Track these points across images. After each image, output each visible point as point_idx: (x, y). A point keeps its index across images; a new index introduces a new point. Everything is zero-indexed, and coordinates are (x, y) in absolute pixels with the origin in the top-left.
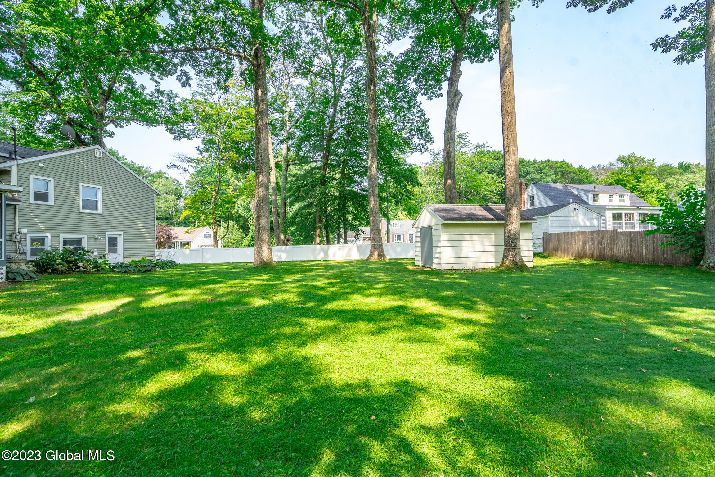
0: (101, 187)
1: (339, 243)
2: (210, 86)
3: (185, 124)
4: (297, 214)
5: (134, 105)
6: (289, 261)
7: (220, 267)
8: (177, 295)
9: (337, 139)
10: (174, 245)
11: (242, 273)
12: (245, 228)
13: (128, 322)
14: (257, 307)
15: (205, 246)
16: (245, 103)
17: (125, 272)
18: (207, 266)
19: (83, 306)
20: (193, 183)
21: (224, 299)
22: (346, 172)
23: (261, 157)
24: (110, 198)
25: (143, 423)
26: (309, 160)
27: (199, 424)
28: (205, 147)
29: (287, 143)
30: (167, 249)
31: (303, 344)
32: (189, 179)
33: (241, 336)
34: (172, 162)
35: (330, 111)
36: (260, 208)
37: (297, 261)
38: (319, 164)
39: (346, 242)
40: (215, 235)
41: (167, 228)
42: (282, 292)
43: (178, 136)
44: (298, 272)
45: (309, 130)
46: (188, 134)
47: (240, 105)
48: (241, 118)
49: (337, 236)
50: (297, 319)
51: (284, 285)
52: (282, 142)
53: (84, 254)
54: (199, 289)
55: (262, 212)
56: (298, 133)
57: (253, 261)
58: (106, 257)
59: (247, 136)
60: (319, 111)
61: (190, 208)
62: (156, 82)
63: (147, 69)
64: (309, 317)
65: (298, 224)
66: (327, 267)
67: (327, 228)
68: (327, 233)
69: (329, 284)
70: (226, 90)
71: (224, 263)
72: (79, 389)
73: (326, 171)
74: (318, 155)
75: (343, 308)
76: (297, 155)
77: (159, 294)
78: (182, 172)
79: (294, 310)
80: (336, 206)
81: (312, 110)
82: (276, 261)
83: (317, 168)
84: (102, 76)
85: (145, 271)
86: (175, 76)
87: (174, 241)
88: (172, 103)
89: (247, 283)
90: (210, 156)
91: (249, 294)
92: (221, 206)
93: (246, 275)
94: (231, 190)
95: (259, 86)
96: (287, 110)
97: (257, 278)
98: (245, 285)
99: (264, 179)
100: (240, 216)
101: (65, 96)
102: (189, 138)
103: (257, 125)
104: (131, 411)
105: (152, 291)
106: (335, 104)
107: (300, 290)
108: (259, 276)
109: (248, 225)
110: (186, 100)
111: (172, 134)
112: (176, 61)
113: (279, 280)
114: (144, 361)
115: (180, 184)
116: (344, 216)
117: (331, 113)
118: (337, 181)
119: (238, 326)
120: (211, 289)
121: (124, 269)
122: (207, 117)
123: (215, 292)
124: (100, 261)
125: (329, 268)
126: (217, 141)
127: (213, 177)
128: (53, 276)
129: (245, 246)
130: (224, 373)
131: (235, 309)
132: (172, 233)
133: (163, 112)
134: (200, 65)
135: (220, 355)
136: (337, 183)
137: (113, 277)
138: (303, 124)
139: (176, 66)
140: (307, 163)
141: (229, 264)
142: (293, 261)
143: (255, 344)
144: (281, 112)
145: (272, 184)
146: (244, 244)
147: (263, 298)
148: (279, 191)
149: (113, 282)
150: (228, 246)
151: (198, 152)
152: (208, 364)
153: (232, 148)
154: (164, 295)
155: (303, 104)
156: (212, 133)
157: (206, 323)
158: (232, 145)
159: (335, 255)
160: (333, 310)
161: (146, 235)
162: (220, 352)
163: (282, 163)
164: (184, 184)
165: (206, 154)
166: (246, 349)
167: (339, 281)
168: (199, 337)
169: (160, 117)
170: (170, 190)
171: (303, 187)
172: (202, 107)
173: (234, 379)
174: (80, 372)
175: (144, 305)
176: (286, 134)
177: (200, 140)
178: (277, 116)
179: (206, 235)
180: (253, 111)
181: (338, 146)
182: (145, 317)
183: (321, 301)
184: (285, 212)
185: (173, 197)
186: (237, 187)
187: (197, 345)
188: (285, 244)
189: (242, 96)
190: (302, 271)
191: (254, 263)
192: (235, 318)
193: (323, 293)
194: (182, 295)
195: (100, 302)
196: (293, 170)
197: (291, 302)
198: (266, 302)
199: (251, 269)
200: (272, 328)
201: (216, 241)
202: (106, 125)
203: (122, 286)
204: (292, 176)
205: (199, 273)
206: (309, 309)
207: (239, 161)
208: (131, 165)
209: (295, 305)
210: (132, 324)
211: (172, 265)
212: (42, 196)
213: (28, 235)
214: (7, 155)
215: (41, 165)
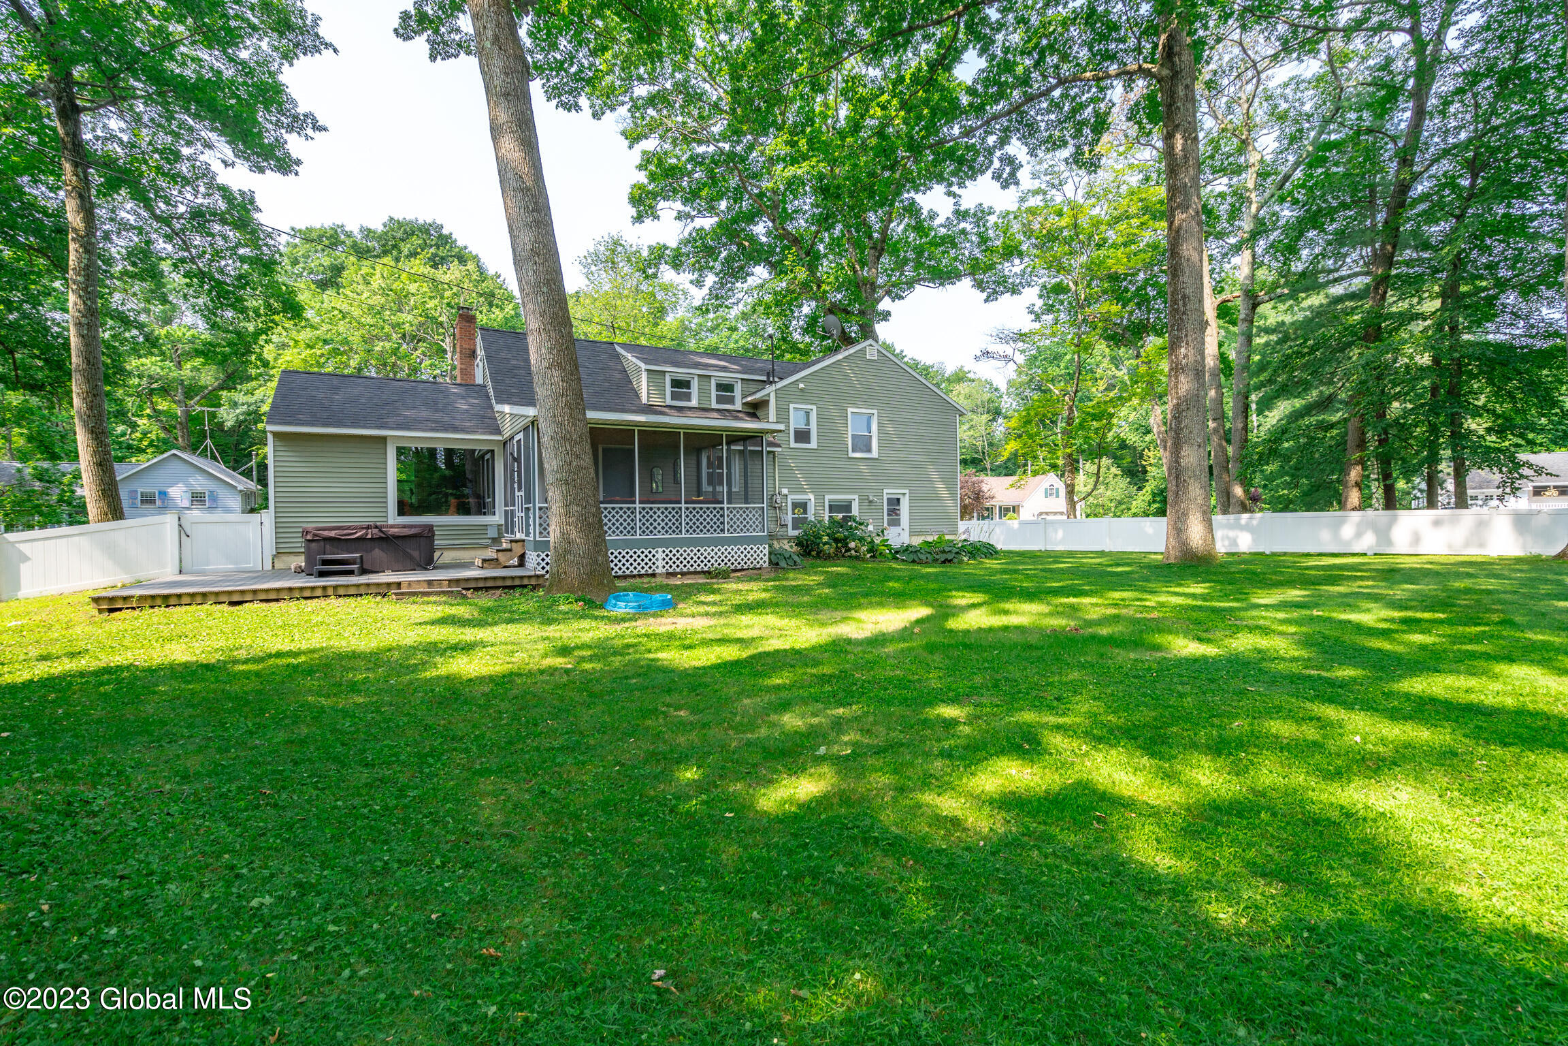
0: (875, 412)
1: (1432, 504)
2: (1056, 169)
3: (1006, 264)
4: (1284, 432)
5: (919, 251)
6: (1262, 554)
7: (1085, 560)
8: (1006, 612)
9: (1424, 197)
10: (986, 514)
11: (1136, 576)
12: (1136, 474)
13: (931, 653)
14: (1187, 659)
15: (1047, 514)
16: (1134, 180)
17: (914, 561)
18: (1057, 556)
19: (862, 615)
20: (1021, 384)
21: (1104, 631)
22: (1464, 289)
23: (1184, 297)
24: (890, 428)
25: (982, 843)
26: (1322, 279)
27: (1088, 885)
28: (1045, 305)
29: (1253, 248)
30: (975, 521)
31: (1338, 776)
32: (1013, 376)
33: (1155, 719)
34: (983, 347)
35: (1402, 118)
36: (1180, 422)
37: (1285, 554)
38: (1359, 283)
39: (1462, 501)
40: (1071, 490)
41: (975, 479)
42: (1251, 629)
43: (995, 292)
44: (1290, 583)
45: (1323, 195)
46: (1013, 284)
47: (1124, 188)
48: (1127, 218)
49: (1424, 486)
50: (1308, 705)
51: (1254, 613)
52: (1237, 249)
53: (856, 528)
54: (1048, 604)
55: (1186, 432)
56: (1287, 213)
57: (1163, 549)
58: (886, 532)
59: (1142, 256)
60: (1358, 132)
61: (1020, 436)
62: (954, 195)
63: (940, 179)
64: (1349, 706)
65: (1286, 458)
66: (1392, 574)
67: (1385, 462)
68: (1386, 476)
69: (1404, 621)
70: (1093, 166)
71: (1092, 552)
72: (879, 751)
73: (1383, 298)
74: (1355, 257)
75: (1473, 698)
76: (1284, 273)
77: (974, 606)
78: (1001, 364)
79: (1294, 679)
80: (1421, 396)
81: (1333, 137)
82: (1223, 550)
83: (1353, 296)
84: (872, 217)
85: (944, 562)
86: (989, 173)
87: (987, 505)
88: (982, 229)
89: (1152, 600)
90: (1056, 321)
91: (1160, 626)
92: (1082, 426)
93: (1147, 580)
94: (1101, 388)
95: (1177, 126)
96: (1252, 161)
97: (1177, 590)
98: (1147, 603)
99: (1191, 353)
100: (1123, 445)
101: (825, 268)
102: (1014, 291)
103: (1171, 224)
104: (959, 813)
105: (962, 599)
106: (1419, 95)
107: (1304, 629)
108: (1181, 585)
109: (1144, 467)
110: (1008, 213)
111: (983, 290)
112: (991, 140)
113: (1237, 600)
114: (967, 730)
115: (996, 390)
116: (1455, 421)
117: (1403, 126)
118: (1429, 322)
119: (1144, 695)
120: (1073, 608)
121: (911, 555)
122: (1052, 237)
123: (1081, 614)
124: (877, 540)
125: (1398, 576)
126: (1071, 284)
127: (1062, 365)
128: (819, 562)
129: (1135, 515)
130: (1126, 793)
131: (1132, 656)
132: (985, 488)
133: (967, 253)
134: (1038, 130)
135: (1113, 752)
136: (1426, 329)
137: (898, 570)
138: (1303, 186)
139: (990, 152)
140: (1316, 287)
141: (1102, 554)
142: (1274, 554)
143: (1194, 746)
144: (1233, 172)
145: (1210, 362)
146: (1134, 510)
147: (1200, 640)
148: (1227, 376)
149: (898, 579)
150: (1096, 515)
151: (1033, 317)
152: (1088, 764)
153: (1105, 292)
154: (983, 609)
155: (1300, 131)
156: (1061, 269)
157: (1071, 677)
158: (1106, 285)
159: (1417, 539)
160: (1433, 700)
161: (944, 493)
162: (1111, 746)
163: (1240, 304)
164: (1003, 387)
165: (1049, 318)
166: (1173, 752)
167: (1442, 616)
168: (1058, 704)
169: (962, 262)
170: (979, 402)
171: (1303, 356)
172: (1039, 219)
173: (1154, 813)
174: (875, 724)
175: (952, 624)
176: (1247, 225)
177: (1036, 290)
178: (1221, 185)
179: (1051, 492)
180: (1160, 192)
181: (1430, 217)
182: (956, 646)
183: (1382, 668)
184: (1246, 429)
185: (985, 417)
186: (1113, 381)
187: (1061, 720)
188: (1244, 509)
189: (1130, 166)
190: (1303, 580)
191: (1166, 554)
192: (1134, 677)
193: (1387, 646)
194: (1016, 612)
195: (884, 611)
196: (1270, 314)
197: (1283, 659)
198: (1210, 650)
199: (1157, 567)
200: (1237, 716)
201: (1072, 504)
202: (878, 301)
203: (912, 586)
204: (1268, 331)
205: (1042, 570)
206: (1343, 684)
207: (1122, 318)
208: (915, 365)
209: (1295, 668)
210: (937, 657)
211: (988, 551)
212: (803, 436)
213: (790, 498)
214: (764, 378)
215: (801, 386)
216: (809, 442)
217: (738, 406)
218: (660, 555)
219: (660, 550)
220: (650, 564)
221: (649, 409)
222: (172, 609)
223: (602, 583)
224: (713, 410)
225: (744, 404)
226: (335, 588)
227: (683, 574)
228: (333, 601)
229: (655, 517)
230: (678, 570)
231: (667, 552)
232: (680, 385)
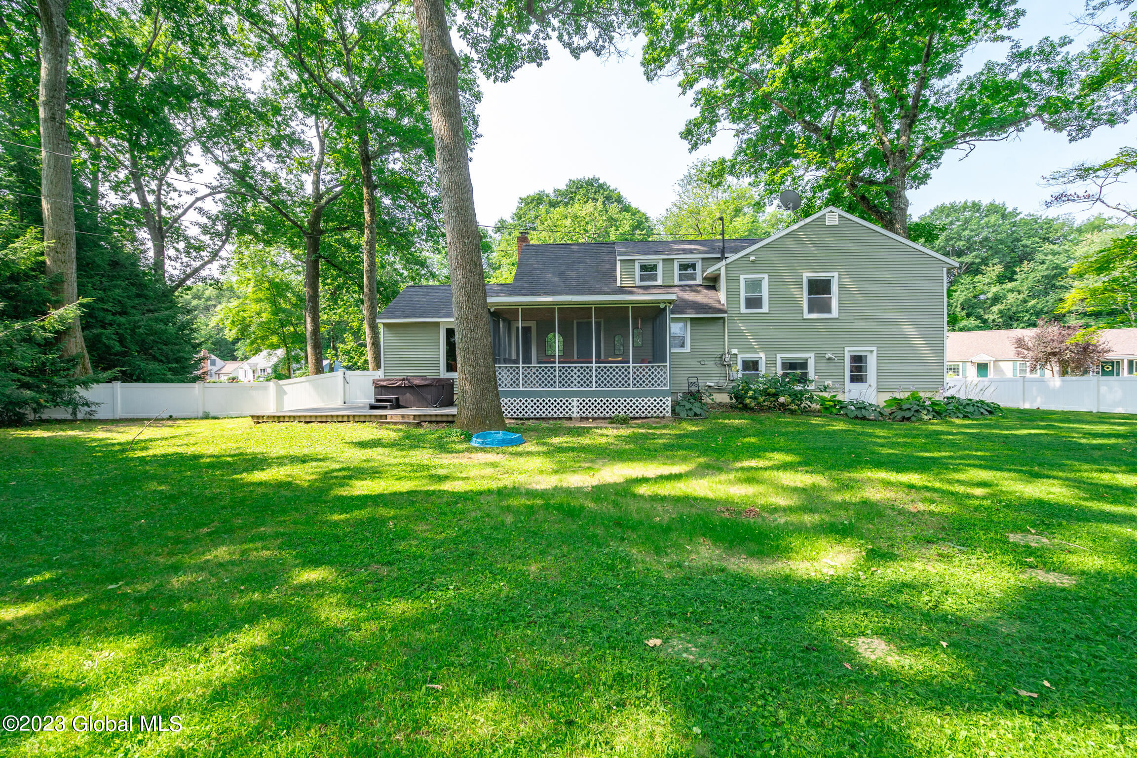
0: (835, 274)
10: (1107, 368)
58: (846, 388)
161: (924, 349)
202: (914, 166)
212: (754, 302)
213: (739, 356)
214: (719, 255)
215: (752, 258)
216: (761, 308)
217: (699, 281)
218: (575, 403)
219: (575, 399)
220: (567, 410)
221: (622, 290)
222: (282, 424)
223: (484, 423)
224: (676, 286)
225: (705, 279)
226: (354, 416)
227: (594, 419)
228: (351, 424)
229: (572, 374)
230: (590, 415)
231: (581, 401)
232: (648, 270)
